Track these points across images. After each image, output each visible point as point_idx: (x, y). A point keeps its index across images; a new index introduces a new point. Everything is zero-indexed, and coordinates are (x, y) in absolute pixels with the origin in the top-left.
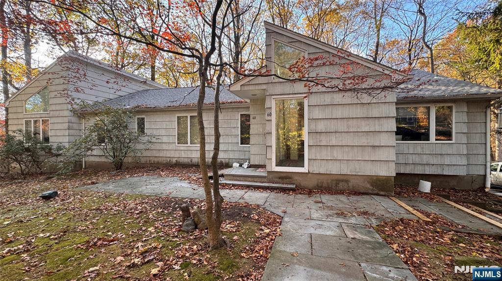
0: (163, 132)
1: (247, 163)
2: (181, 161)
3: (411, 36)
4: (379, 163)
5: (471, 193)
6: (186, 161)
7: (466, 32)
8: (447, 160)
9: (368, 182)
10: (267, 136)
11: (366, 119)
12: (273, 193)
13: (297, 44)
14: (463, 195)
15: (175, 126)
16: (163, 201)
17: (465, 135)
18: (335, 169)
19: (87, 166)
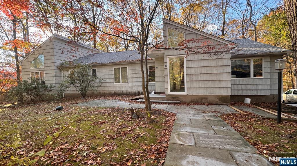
0: (107, 77)
1: (154, 92)
2: (117, 92)
3: (243, 18)
4: (222, 89)
5: (272, 104)
6: (120, 92)
7: (268, 20)
8: (260, 87)
9: (217, 99)
10: (165, 77)
11: (215, 67)
12: (169, 105)
13: (180, 29)
14: (268, 105)
15: (113, 73)
16: (117, 109)
17: (269, 74)
18: (200, 92)
19: (66, 96)
